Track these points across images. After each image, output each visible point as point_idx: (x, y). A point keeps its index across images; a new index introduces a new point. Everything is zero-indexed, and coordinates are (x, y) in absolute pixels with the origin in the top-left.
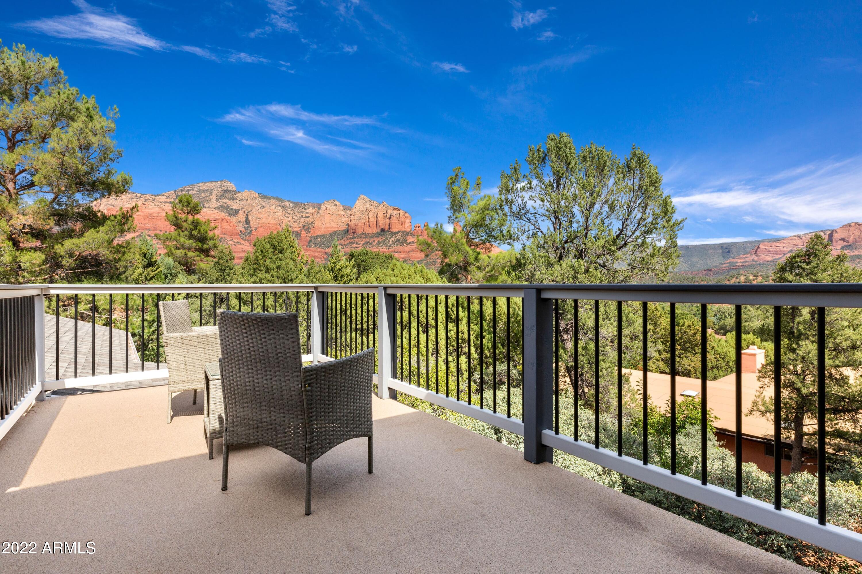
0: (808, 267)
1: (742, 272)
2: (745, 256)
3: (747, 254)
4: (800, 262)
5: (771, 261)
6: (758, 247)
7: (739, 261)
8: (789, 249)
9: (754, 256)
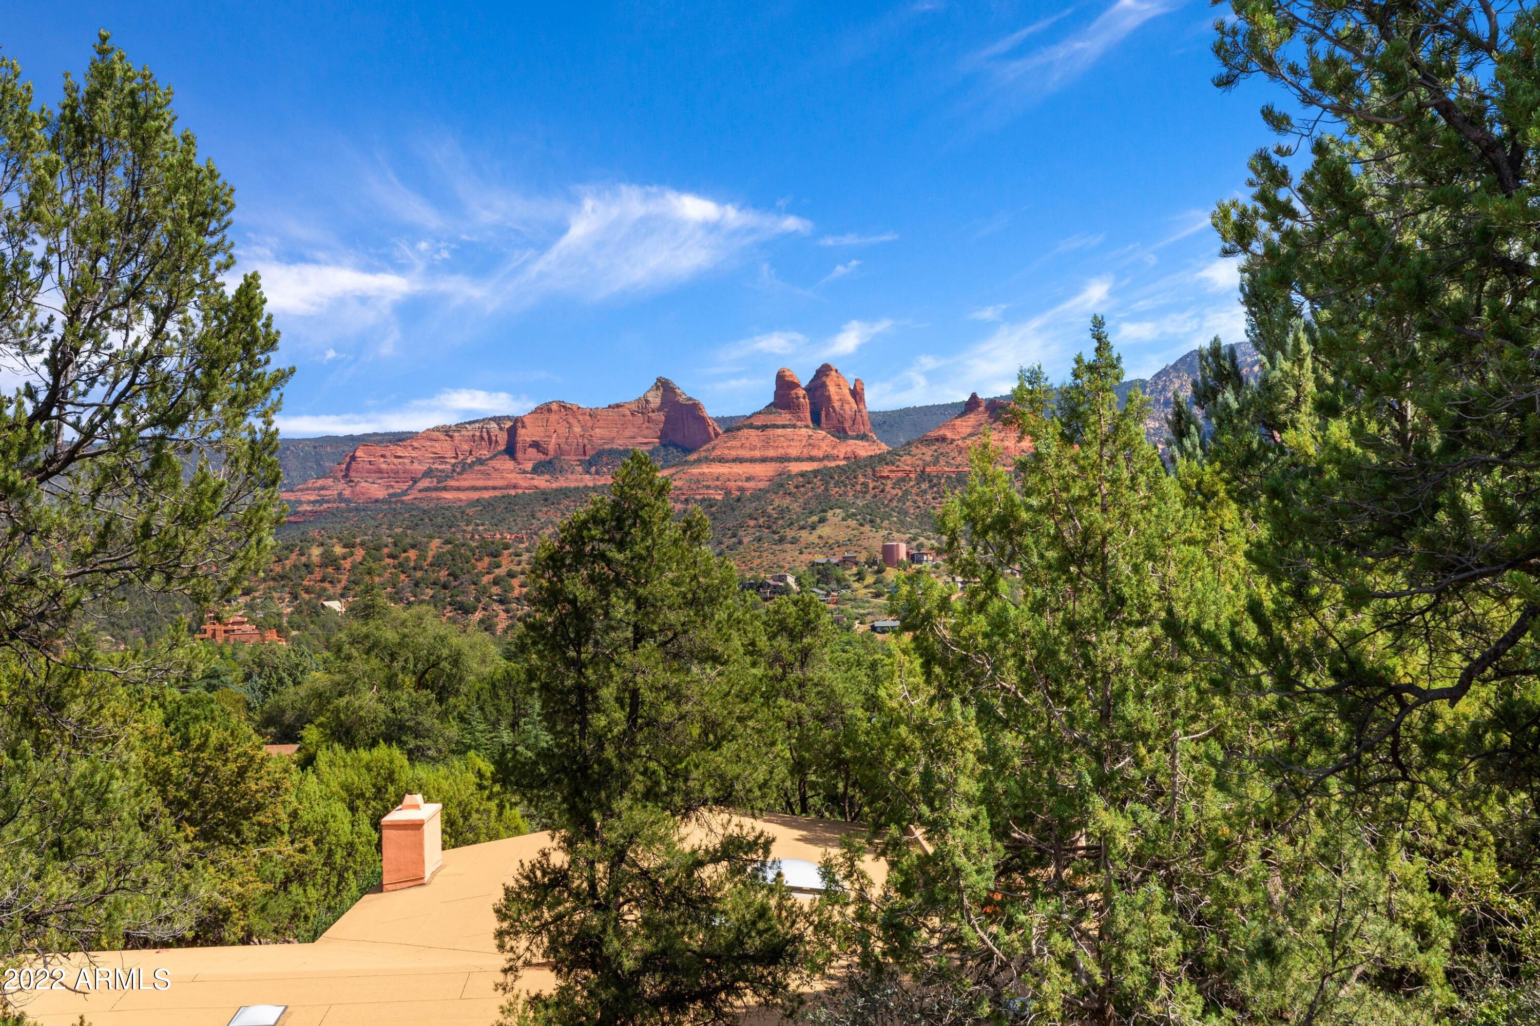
0: (620, 557)
1: (313, 533)
2: (320, 483)
3: (324, 476)
4: (602, 540)
5: (383, 501)
6: (353, 458)
7: (305, 497)
8: (424, 467)
9: (341, 485)
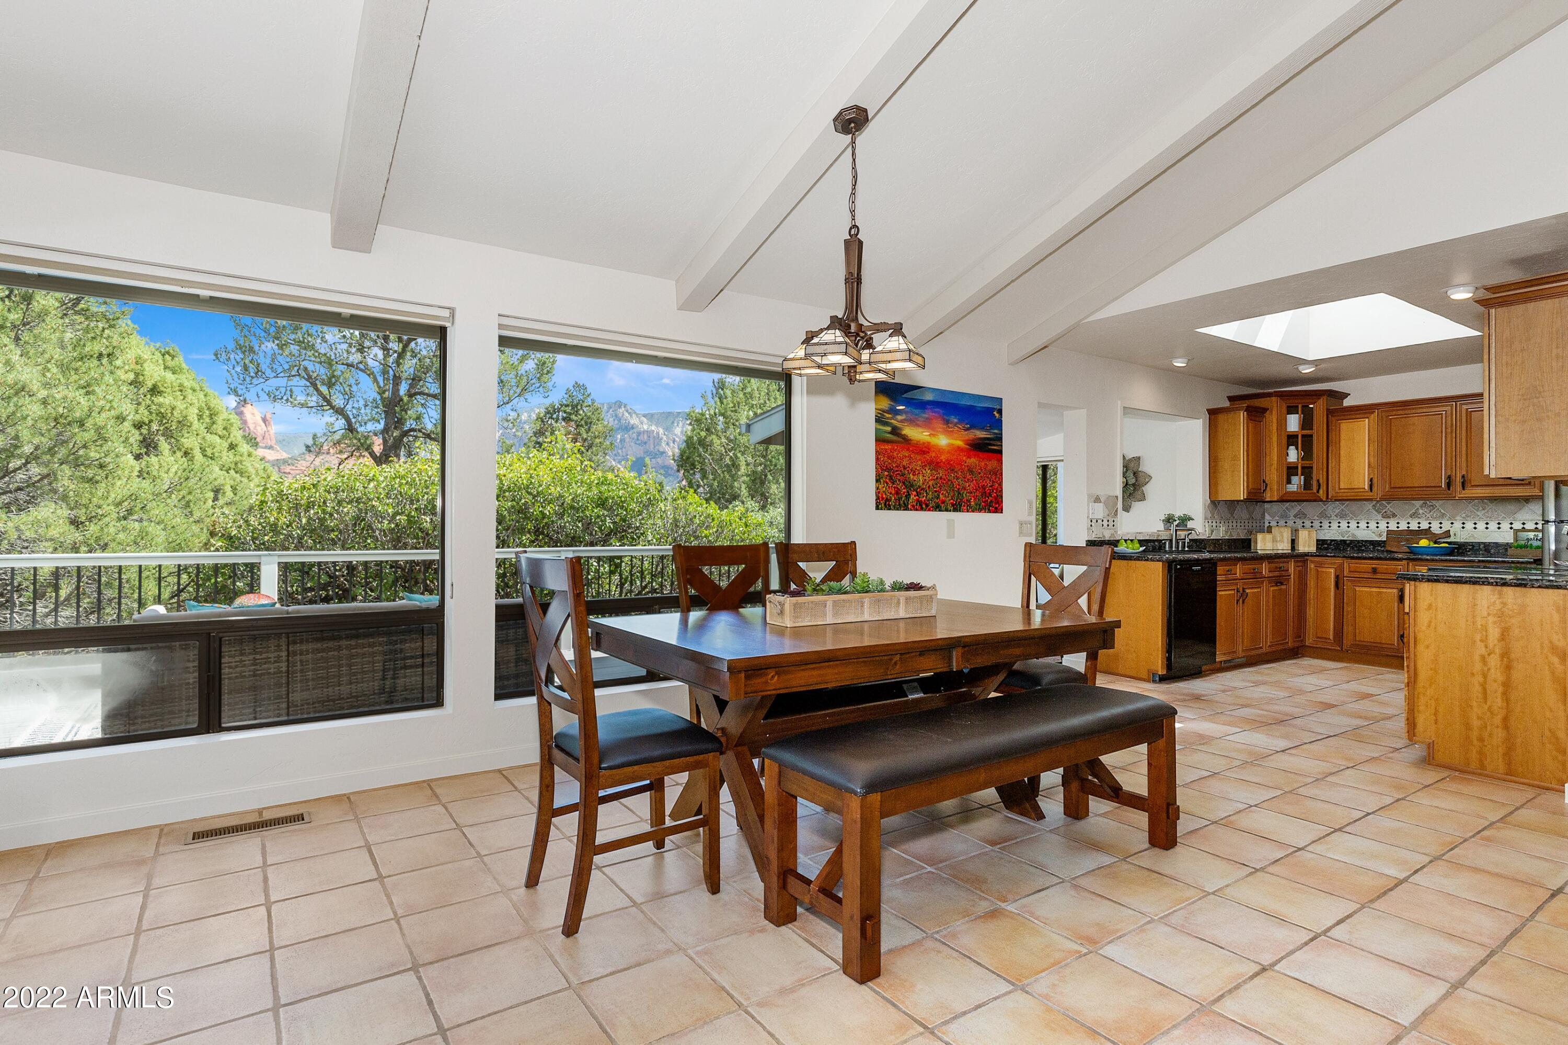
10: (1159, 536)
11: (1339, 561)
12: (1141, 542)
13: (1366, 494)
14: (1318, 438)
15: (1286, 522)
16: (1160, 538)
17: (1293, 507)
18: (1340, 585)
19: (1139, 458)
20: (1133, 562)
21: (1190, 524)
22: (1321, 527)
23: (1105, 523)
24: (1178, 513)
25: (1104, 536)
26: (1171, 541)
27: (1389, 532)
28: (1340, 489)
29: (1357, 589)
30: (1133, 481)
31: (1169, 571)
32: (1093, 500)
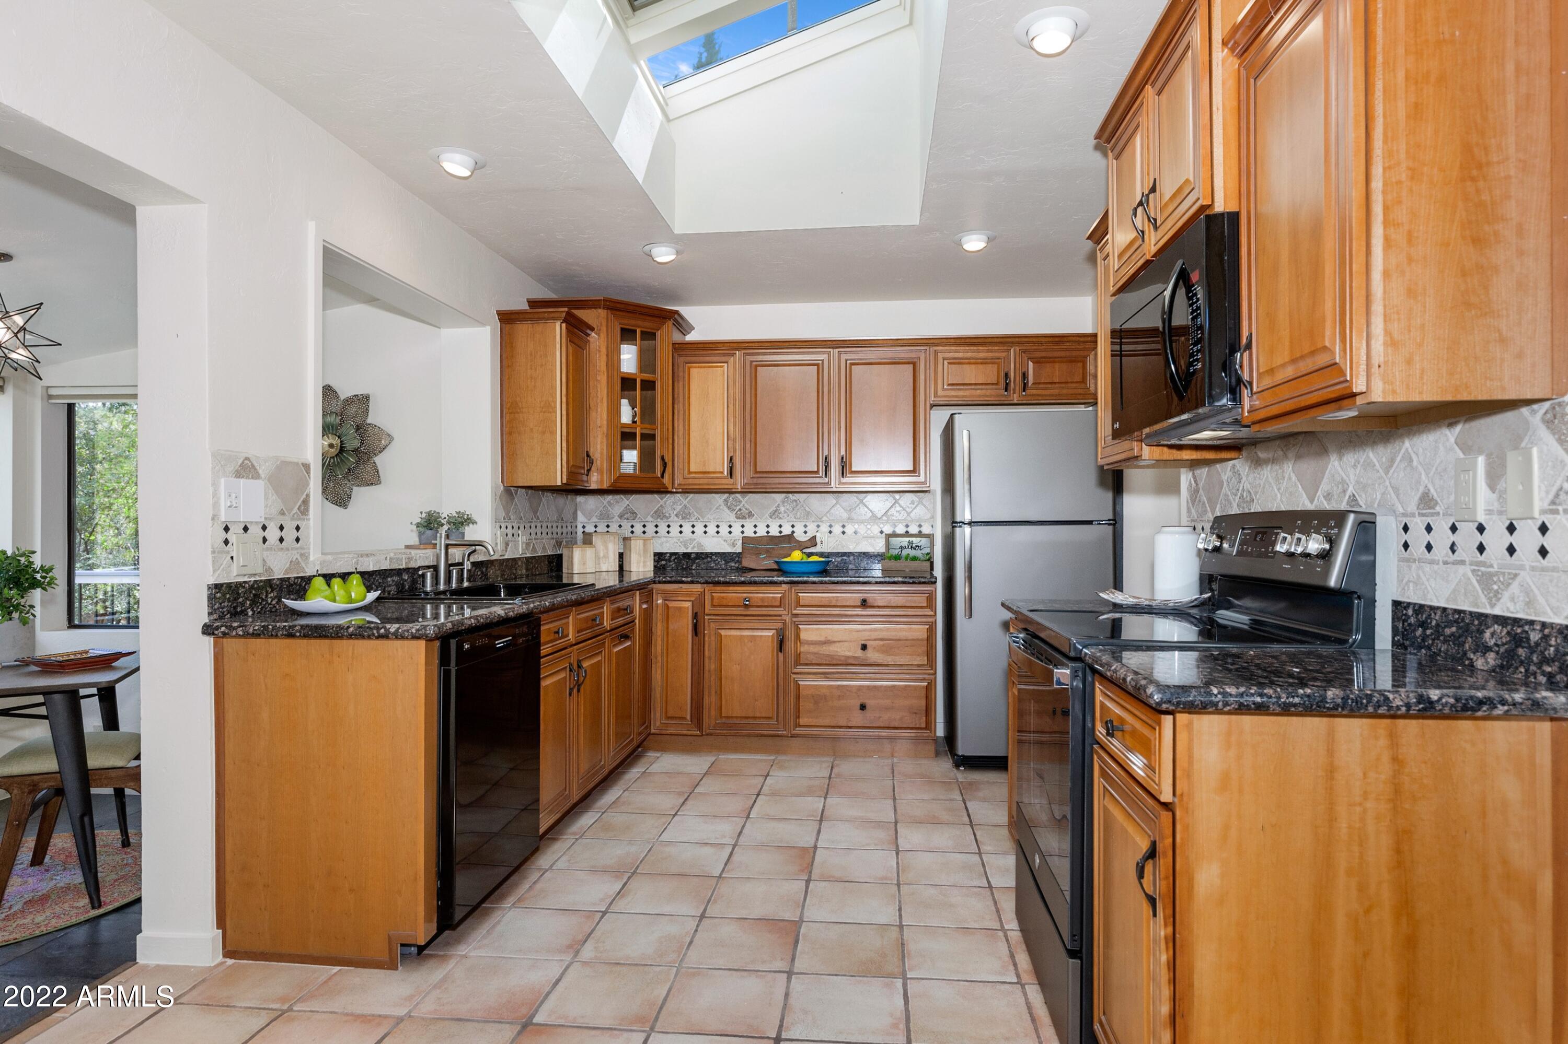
10: (410, 559)
11: (697, 588)
12: (370, 579)
13: (724, 481)
14: (662, 388)
15: (608, 526)
16: (413, 565)
17: (617, 502)
18: (700, 629)
19: (367, 398)
20: (345, 643)
21: (471, 533)
22: (656, 532)
23: (273, 534)
24: (447, 510)
25: (269, 570)
26: (435, 568)
27: (746, 540)
28: (690, 473)
29: (723, 632)
30: (356, 444)
31: (444, 659)
32: (231, 468)
